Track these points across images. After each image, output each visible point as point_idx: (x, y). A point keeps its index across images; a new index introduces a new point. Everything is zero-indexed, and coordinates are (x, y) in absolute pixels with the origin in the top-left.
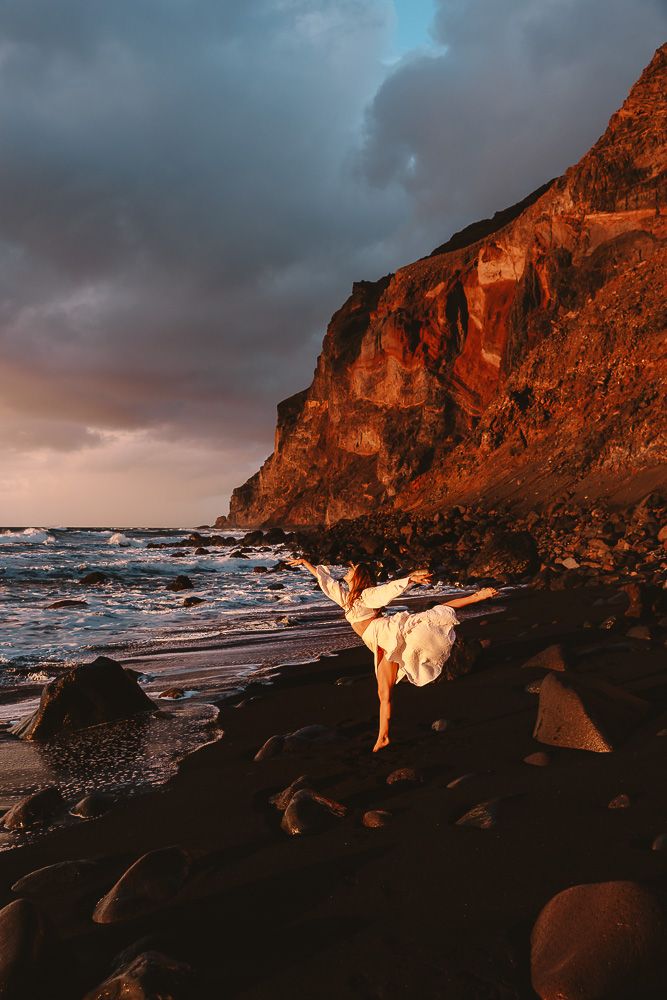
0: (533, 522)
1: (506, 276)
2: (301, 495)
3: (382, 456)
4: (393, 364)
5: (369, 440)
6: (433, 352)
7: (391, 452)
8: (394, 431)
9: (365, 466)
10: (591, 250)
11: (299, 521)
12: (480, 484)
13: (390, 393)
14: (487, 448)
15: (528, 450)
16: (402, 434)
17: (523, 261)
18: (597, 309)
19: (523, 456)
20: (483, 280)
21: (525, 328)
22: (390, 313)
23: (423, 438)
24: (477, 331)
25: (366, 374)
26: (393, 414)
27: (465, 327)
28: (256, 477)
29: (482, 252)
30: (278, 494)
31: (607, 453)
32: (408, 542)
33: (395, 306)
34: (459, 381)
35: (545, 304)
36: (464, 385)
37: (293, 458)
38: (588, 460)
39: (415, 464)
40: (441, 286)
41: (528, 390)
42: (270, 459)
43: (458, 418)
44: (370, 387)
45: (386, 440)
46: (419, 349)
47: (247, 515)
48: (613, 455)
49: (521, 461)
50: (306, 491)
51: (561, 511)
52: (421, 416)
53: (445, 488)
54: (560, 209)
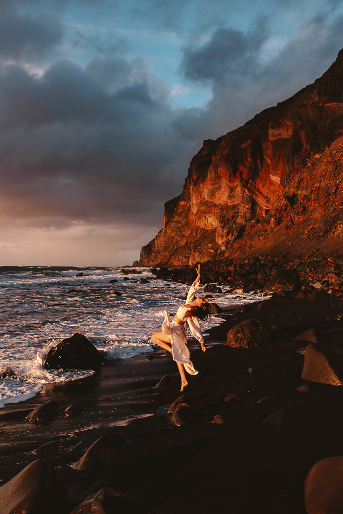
0: (298, 264)
1: (284, 136)
2: (177, 249)
3: (218, 230)
4: (224, 182)
5: (212, 222)
6: (245, 176)
7: (223, 228)
8: (225, 217)
9: (209, 235)
10: (328, 122)
11: (176, 263)
12: (269, 244)
13: (222, 198)
14: (273, 226)
15: (294, 227)
16: (228, 219)
17: (292, 128)
18: (331, 153)
19: (292, 229)
20: (271, 138)
21: (293, 163)
22: (222, 156)
23: (240, 220)
24: (268, 165)
25: (210, 187)
26: (224, 208)
27: (262, 163)
28: (154, 241)
29: (271, 124)
30: (165, 249)
31: (336, 228)
32: (232, 274)
33: (225, 152)
34: (258, 191)
35: (304, 151)
36: (261, 193)
37: (173, 231)
38: (326, 232)
39: (235, 234)
40: (249, 142)
41: (295, 195)
42: (161, 231)
43: (258, 210)
44: (212, 194)
45: (221, 222)
46: (238, 174)
47: (149, 260)
48: (340, 229)
49: (291, 232)
50: (179, 248)
51: (312, 258)
52: (238, 209)
53: (251, 246)
54: (312, 101)
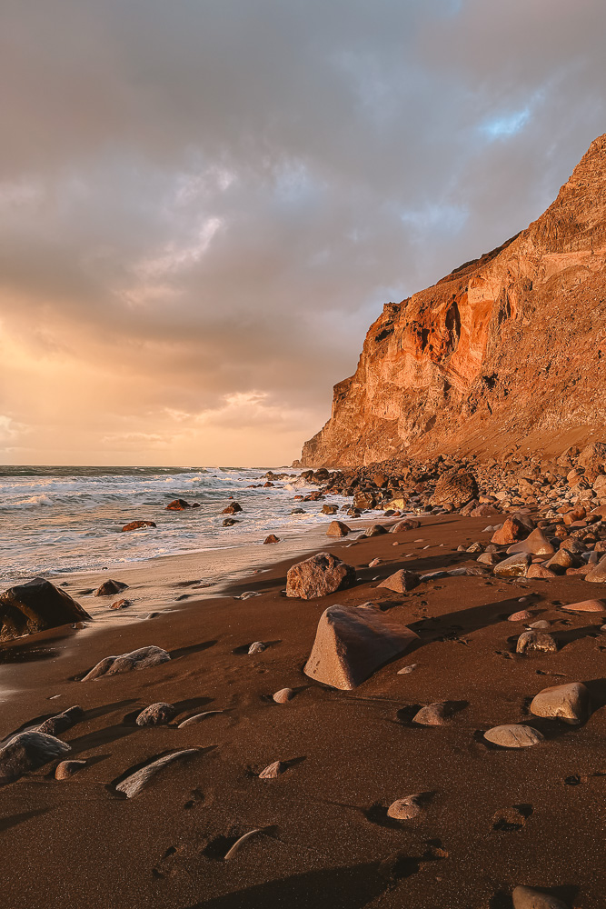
0: (491, 466)
1: (488, 298)
2: (348, 446)
3: (401, 420)
4: (409, 359)
5: (393, 410)
6: (437, 350)
7: (407, 418)
8: (409, 403)
9: (389, 427)
10: (546, 279)
11: (346, 463)
12: (459, 439)
13: (406, 379)
14: (465, 415)
15: (492, 416)
16: (415, 405)
17: (499, 287)
18: (544, 318)
19: (489, 420)
20: (471, 301)
21: (499, 333)
22: (407, 324)
23: (430, 409)
24: (467, 336)
25: (391, 365)
26: (408, 392)
27: (458, 333)
28: (320, 434)
29: (471, 281)
30: (333, 446)
31: (545, 418)
32: (405, 479)
33: (411, 320)
34: (453, 370)
35: (514, 317)
36: (457, 373)
37: (344, 422)
38: (532, 423)
39: (424, 426)
40: (443, 305)
41: (495, 375)
42: (328, 422)
43: (453, 395)
44: (394, 374)
45: (405, 410)
46: (427, 348)
47: (313, 460)
48: (549, 420)
49: (487, 424)
50: (351, 443)
51: (510, 458)
52: (427, 394)
53: (437, 442)
54: (525, 251)
